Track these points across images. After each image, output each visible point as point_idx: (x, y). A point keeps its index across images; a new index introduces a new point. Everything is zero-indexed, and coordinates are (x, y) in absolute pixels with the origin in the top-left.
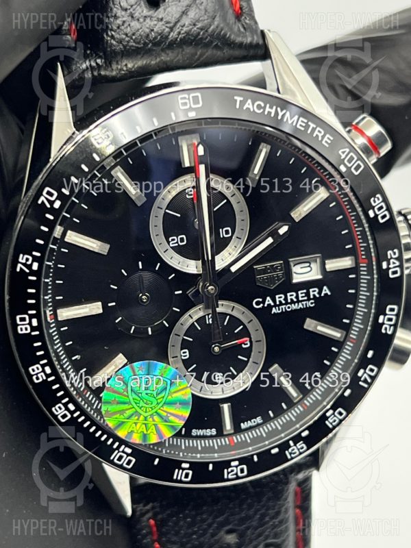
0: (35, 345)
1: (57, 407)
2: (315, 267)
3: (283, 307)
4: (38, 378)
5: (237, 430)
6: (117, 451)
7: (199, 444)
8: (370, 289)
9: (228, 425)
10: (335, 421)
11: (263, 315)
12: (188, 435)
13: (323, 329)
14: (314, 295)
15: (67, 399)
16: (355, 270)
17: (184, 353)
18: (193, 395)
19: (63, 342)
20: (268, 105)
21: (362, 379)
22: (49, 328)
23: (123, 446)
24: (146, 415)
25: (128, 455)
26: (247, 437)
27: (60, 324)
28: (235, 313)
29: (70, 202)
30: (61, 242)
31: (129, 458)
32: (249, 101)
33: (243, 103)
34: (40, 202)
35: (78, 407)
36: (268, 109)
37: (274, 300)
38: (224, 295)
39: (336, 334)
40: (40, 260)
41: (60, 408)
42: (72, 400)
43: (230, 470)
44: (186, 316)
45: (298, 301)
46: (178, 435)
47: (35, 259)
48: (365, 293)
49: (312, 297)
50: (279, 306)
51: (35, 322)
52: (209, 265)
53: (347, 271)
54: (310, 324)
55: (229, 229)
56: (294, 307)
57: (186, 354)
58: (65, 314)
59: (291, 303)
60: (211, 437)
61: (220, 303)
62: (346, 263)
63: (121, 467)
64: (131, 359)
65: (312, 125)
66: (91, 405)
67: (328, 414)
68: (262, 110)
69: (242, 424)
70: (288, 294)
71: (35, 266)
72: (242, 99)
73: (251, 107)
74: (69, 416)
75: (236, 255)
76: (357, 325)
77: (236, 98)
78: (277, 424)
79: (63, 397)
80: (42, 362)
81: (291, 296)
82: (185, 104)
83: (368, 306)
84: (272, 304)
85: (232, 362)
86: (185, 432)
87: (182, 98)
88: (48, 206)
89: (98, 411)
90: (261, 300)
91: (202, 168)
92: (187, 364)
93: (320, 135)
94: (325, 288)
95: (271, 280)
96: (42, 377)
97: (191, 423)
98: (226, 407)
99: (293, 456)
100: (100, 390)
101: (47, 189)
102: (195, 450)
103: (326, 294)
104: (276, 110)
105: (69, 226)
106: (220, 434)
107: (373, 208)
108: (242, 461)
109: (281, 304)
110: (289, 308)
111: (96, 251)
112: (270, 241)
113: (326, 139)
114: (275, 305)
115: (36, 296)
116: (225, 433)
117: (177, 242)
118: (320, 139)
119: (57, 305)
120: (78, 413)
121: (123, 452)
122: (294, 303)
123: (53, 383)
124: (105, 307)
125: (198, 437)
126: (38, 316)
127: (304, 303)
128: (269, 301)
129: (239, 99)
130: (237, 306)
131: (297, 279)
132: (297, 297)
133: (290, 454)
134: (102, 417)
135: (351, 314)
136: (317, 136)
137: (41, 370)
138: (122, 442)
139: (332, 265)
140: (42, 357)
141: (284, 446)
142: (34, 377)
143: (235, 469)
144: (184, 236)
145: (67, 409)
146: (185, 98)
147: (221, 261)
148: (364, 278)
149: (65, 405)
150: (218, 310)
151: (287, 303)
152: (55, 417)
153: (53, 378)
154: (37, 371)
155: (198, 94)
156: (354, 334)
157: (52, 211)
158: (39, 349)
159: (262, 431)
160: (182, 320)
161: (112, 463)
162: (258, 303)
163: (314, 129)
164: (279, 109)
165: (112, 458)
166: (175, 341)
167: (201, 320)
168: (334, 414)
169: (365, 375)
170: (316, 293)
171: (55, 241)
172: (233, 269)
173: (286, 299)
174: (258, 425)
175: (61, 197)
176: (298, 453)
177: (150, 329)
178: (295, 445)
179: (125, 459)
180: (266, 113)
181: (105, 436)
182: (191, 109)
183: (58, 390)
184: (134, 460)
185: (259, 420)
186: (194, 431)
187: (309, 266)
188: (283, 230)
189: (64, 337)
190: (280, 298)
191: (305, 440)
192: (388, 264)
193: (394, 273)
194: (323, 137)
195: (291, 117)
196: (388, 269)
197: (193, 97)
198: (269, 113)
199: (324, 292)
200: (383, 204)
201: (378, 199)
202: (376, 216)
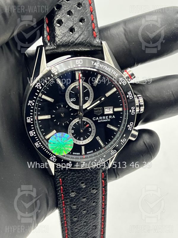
0: (32, 126)
1: (36, 143)
2: (111, 110)
4: (31, 135)
5: (86, 154)
7: (75, 157)
8: (126, 117)
9: (83, 152)
10: (113, 153)
11: (96, 122)
12: (72, 154)
13: (112, 127)
15: (39, 141)
16: (123, 111)
18: (74, 143)
19: (39, 125)
20: (101, 64)
22: (35, 121)
23: (53, 156)
24: (60, 147)
25: (55, 158)
26: (88, 156)
27: (38, 120)
28: (87, 121)
29: (44, 87)
30: (40, 98)
31: (55, 159)
32: (96, 63)
33: (94, 63)
34: (36, 87)
35: (42, 144)
36: (101, 65)
37: (99, 118)
38: (85, 116)
39: (116, 129)
40: (34, 103)
41: (37, 144)
42: (40, 142)
43: (83, 164)
44: (74, 121)
45: (106, 119)
46: (69, 154)
47: (33, 102)
51: (32, 120)
52: (81, 107)
53: (120, 112)
54: (109, 126)
55: (88, 97)
56: (105, 121)
57: (73, 131)
58: (41, 118)
60: (78, 155)
61: (84, 118)
62: (120, 109)
63: (52, 161)
64: (57, 132)
65: (113, 71)
66: (45, 143)
67: (111, 151)
68: (99, 66)
69: (87, 152)
71: (33, 104)
72: (94, 62)
73: (96, 65)
74: (39, 146)
75: (89, 105)
76: (122, 127)
77: (92, 62)
78: (97, 153)
79: (38, 141)
80: (33, 131)
81: (104, 117)
82: (77, 63)
83: (125, 122)
85: (86, 135)
87: (77, 61)
88: (38, 88)
89: (47, 145)
91: (81, 80)
92: (73, 134)
93: (115, 74)
94: (114, 116)
95: (98, 113)
96: (33, 135)
97: (73, 151)
98: (83, 147)
100: (49, 139)
102: (73, 158)
103: (114, 118)
105: (43, 93)
106: (81, 154)
107: (128, 95)
108: (86, 162)
110: (103, 121)
111: (50, 101)
112: (99, 102)
113: (116, 75)
114: (99, 120)
115: (33, 112)
116: (82, 154)
117: (73, 100)
119: (38, 115)
120: (42, 145)
121: (53, 157)
122: (105, 119)
123: (36, 136)
124: (51, 116)
125: (74, 155)
126: (33, 118)
128: (97, 118)
130: (88, 119)
131: (106, 113)
132: (105, 118)
134: (48, 147)
135: (120, 124)
136: (114, 74)
137: (32, 133)
138: (53, 154)
139: (116, 110)
140: (33, 129)
141: (98, 159)
142: (30, 135)
144: (75, 99)
145: (39, 144)
147: (85, 106)
148: (125, 114)
149: (38, 143)
150: (83, 120)
151: (102, 119)
152: (35, 146)
153: (35, 135)
154: (31, 133)
155: (82, 60)
156: (121, 130)
157: (39, 89)
158: (32, 127)
159: (93, 155)
160: (72, 122)
161: (50, 160)
162: (94, 119)
163: (113, 72)
164: (104, 66)
166: (70, 127)
167: (78, 122)
168: (113, 151)
169: (123, 141)
170: (111, 117)
171: (39, 97)
172: (88, 109)
173: (102, 118)
174: (92, 153)
175: (42, 86)
177: (63, 124)
179: (54, 159)
181: (49, 152)
182: (79, 64)
183: (37, 139)
184: (56, 160)
185: (92, 151)
186: (74, 153)
188: (103, 99)
189: (39, 124)
190: (101, 118)
191: (104, 158)
192: (131, 111)
193: (133, 113)
194: (116, 74)
195: (107, 68)
196: (131, 112)
197: (80, 61)
198: (101, 67)
199: (113, 117)
200: (131, 94)
201: (130, 92)
202: (129, 97)
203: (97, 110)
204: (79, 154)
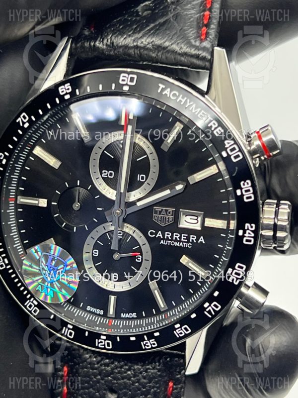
3: (169, 242)
5: (117, 316)
6: (28, 301)
7: (89, 317)
9: (111, 311)
10: (181, 333)
11: (154, 243)
12: (84, 309)
13: (192, 266)
14: (192, 240)
15: (5, 255)
16: (225, 231)
17: (95, 252)
19: (17, 218)
20: (181, 96)
21: (207, 310)
25: (35, 306)
26: (121, 323)
28: (134, 235)
31: (36, 308)
32: (169, 90)
33: (163, 90)
34: (17, 121)
35: (10, 262)
36: (180, 98)
37: (164, 235)
39: (201, 273)
40: (7, 159)
42: (8, 257)
43: (100, 341)
44: (102, 226)
45: (180, 241)
47: (5, 157)
49: (191, 241)
50: (166, 240)
53: (220, 230)
55: (144, 176)
56: (177, 244)
57: (97, 253)
58: (22, 200)
59: (175, 241)
60: (99, 315)
61: (125, 224)
63: (31, 312)
65: (209, 118)
67: (176, 326)
68: (175, 98)
69: (122, 314)
70: (175, 234)
71: (4, 162)
72: (164, 87)
73: (168, 94)
74: (5, 267)
75: (143, 195)
78: (143, 322)
79: (2, 253)
81: (176, 236)
82: (123, 80)
84: (162, 237)
87: (123, 76)
88: (21, 124)
90: (154, 232)
91: (130, 128)
92: (96, 260)
93: (214, 127)
94: (202, 237)
95: (163, 220)
98: (113, 298)
99: (146, 347)
101: (24, 114)
103: (201, 242)
104: (186, 100)
106: (105, 315)
107: (241, 189)
108: (109, 337)
109: (168, 238)
110: (173, 243)
111: (51, 164)
112: (168, 192)
113: (217, 130)
114: (164, 239)
116: (108, 316)
117: (107, 175)
118: (213, 129)
119: (19, 193)
120: (9, 266)
122: (178, 241)
124: (49, 203)
127: (184, 243)
128: (160, 234)
129: (161, 86)
130: (137, 231)
131: (182, 225)
132: (180, 238)
133: (145, 345)
136: (211, 127)
138: (33, 296)
139: (210, 223)
141: (140, 338)
143: (103, 341)
144: (113, 172)
145: (4, 262)
146: (125, 77)
147: (133, 197)
149: (3, 258)
151: (172, 240)
155: (135, 76)
156: (213, 276)
157: (23, 128)
159: (133, 323)
160: (98, 229)
161: (25, 308)
162: (152, 233)
163: (210, 121)
164: (188, 101)
165: (26, 304)
167: (111, 233)
168: (181, 327)
169: (210, 308)
170: (194, 239)
172: (139, 204)
173: (172, 236)
174: (133, 318)
175: (30, 121)
176: (150, 347)
177: (75, 228)
178: (149, 340)
180: (178, 101)
181: (23, 288)
182: (127, 85)
185: (134, 315)
186: (88, 307)
187: (197, 219)
188: (179, 187)
189: (19, 215)
190: (168, 235)
191: (156, 338)
192: (244, 232)
193: (247, 241)
194: (215, 128)
195: (196, 108)
196: (243, 236)
197: (131, 78)
198: (180, 101)
199: (200, 240)
200: (251, 189)
201: (248, 184)
202: (242, 195)
203: (160, 212)
204: (102, 312)
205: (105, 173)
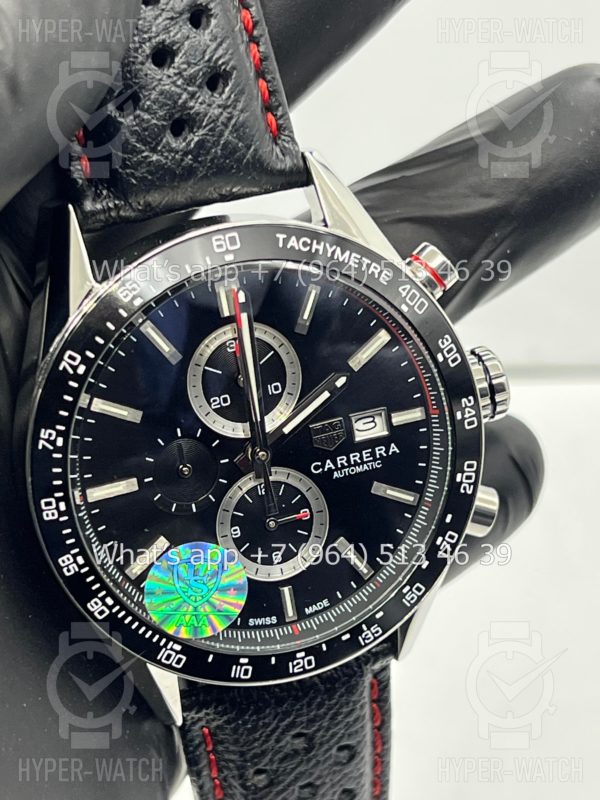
0: (65, 532)
1: (92, 602)
2: (380, 421)
3: (346, 470)
4: (69, 571)
5: (301, 615)
6: (164, 649)
7: (258, 635)
8: (444, 444)
9: (290, 611)
10: (412, 599)
11: (324, 481)
12: (245, 626)
13: (393, 493)
14: (380, 454)
15: (104, 593)
16: (426, 422)
17: (235, 530)
18: (248, 578)
19: (95, 527)
20: (315, 242)
22: (79, 510)
23: (171, 643)
24: (196, 605)
25: (177, 652)
26: (313, 623)
27: (90, 506)
28: (290, 481)
29: (96, 365)
30: (87, 412)
31: (179, 656)
32: (294, 238)
33: (286, 241)
34: (61, 368)
35: (117, 601)
36: (315, 246)
37: (335, 463)
38: (278, 460)
39: (408, 497)
40: (64, 435)
41: (96, 603)
42: (110, 594)
43: (295, 663)
44: (235, 487)
45: (363, 463)
46: (233, 626)
47: (59, 433)
48: (439, 448)
49: (378, 456)
50: (340, 469)
51: (63, 506)
52: (257, 428)
53: (416, 425)
54: (379, 489)
55: (278, 384)
56: (359, 469)
57: (237, 532)
58: (97, 494)
59: (354, 466)
60: (272, 626)
61: (273, 470)
62: (416, 414)
63: (170, 667)
64: (174, 542)
65: (366, 261)
66: (131, 598)
67: (405, 591)
68: (308, 248)
69: (306, 610)
70: (351, 455)
71: (60, 442)
72: (285, 236)
73: (295, 245)
74: (107, 612)
75: (288, 413)
76: (432, 486)
77: (278, 235)
78: (346, 606)
79: (99, 590)
80: (73, 552)
81: (354, 457)
82: (220, 246)
83: (443, 463)
84: (334, 468)
85: (294, 535)
86: (241, 623)
87: (217, 240)
88: (71, 371)
89: (140, 605)
90: (319, 464)
91: (244, 317)
92: (238, 543)
93: (376, 272)
94: (393, 445)
95: (331, 440)
96: (74, 568)
97: (247, 612)
98: (286, 591)
99: (367, 641)
100: (143, 576)
101: (69, 353)
102: (254, 642)
103: (394, 453)
104: (325, 245)
105: (94, 392)
106: (282, 622)
107: (441, 351)
108: (308, 651)
109: (342, 467)
110: (353, 471)
111: (128, 419)
112: (326, 395)
113: (383, 275)
114: (337, 469)
115: (63, 476)
116: (287, 620)
117: (220, 403)
118: (376, 276)
119: (86, 485)
120: (117, 608)
121: (172, 649)
122: (359, 465)
123: (87, 574)
124: (140, 483)
125: (256, 627)
126: (66, 499)
127: (370, 464)
128: (329, 464)
129: (281, 237)
130: (293, 472)
131: (359, 437)
132: (361, 458)
133: (364, 639)
134: (147, 614)
135: (424, 474)
136: (373, 273)
137: (72, 560)
138: (170, 638)
139: (399, 419)
140: (73, 546)
141: (356, 631)
142: (65, 570)
143: (301, 661)
144: (227, 396)
145: (105, 604)
146: (220, 239)
147: (272, 423)
148: (437, 431)
149: (102, 599)
150: (271, 478)
151: (350, 466)
152: (91, 614)
153: (86, 569)
154: (67, 563)
155: (235, 234)
156: (429, 497)
157: (76, 377)
158: (69, 536)
159: (330, 615)
160: (230, 493)
161: (159, 663)
162: (316, 468)
163: (369, 266)
164: (328, 245)
165: (159, 658)
166: (223, 517)
167: (252, 491)
168: (411, 590)
169: (445, 543)
170: (382, 452)
171: (82, 411)
172: (286, 430)
173: (348, 461)
174: (325, 609)
175: (85, 360)
176: (372, 638)
177: (193, 506)
178: (369, 629)
179: (174, 657)
180: (313, 251)
181: (150, 633)
182: (228, 251)
183: (93, 583)
184: (184, 658)
185: (325, 603)
186: (251, 620)
187: (373, 421)
188: (341, 382)
189: (95, 521)
190: (341, 460)
191: (380, 622)
192: (463, 414)
193: (470, 423)
194: (380, 273)
195: (343, 253)
196: (463, 419)
197: (230, 238)
198: (317, 250)
199: (391, 450)
200: (453, 346)
201: (447, 340)
202: (446, 359)
203: (323, 430)
204: (274, 620)
205: (214, 401)
